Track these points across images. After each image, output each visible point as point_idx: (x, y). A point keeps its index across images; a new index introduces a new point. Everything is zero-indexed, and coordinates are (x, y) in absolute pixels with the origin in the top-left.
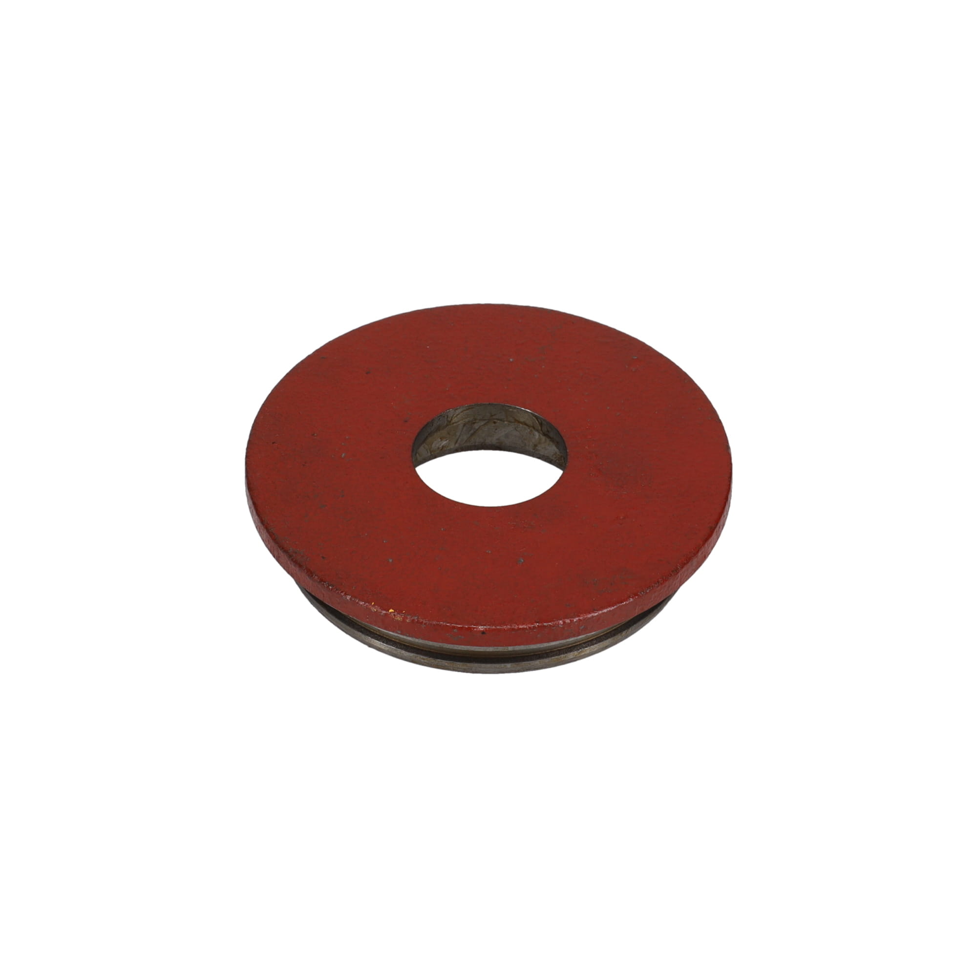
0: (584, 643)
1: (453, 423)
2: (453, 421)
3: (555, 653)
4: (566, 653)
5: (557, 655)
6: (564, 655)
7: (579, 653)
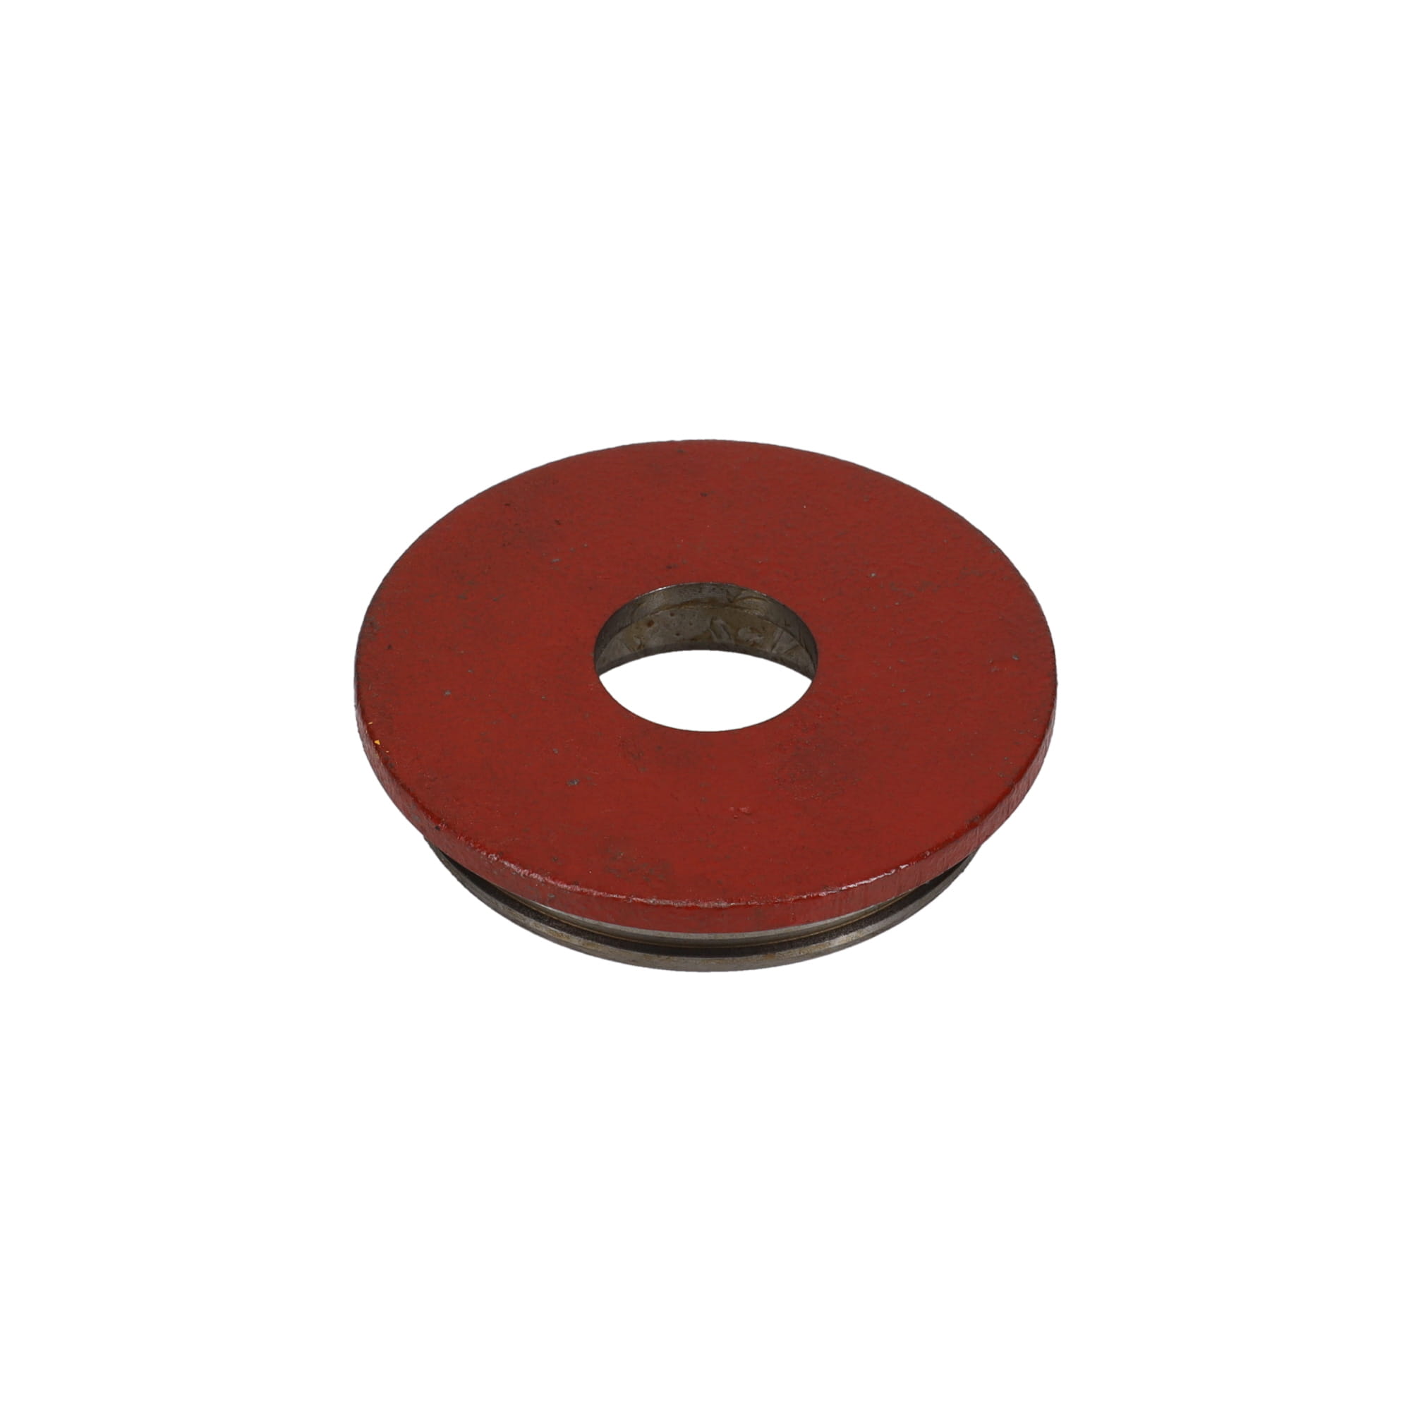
0: (603, 937)
1: (736, 607)
2: (737, 604)
3: (560, 925)
4: (571, 933)
5: (560, 928)
6: (567, 935)
7: (588, 944)
